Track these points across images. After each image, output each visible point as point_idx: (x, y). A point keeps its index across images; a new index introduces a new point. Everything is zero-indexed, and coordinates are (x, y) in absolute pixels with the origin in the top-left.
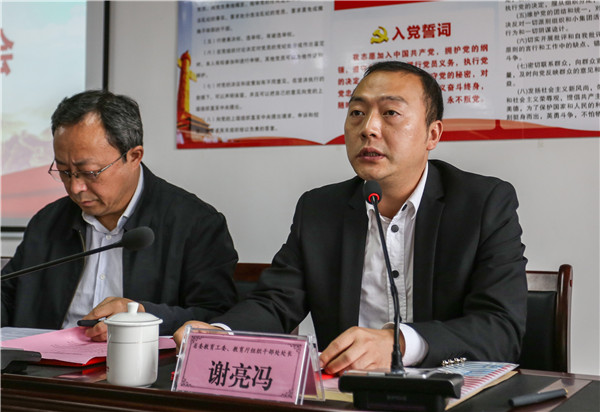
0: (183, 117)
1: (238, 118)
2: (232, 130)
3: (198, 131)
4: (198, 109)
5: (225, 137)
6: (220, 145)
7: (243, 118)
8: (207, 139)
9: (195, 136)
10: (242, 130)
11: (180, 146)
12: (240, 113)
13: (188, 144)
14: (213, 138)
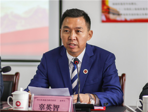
0: (105, 8)
1: (136, 9)
2: (132, 15)
3: (114, 14)
4: (114, 4)
5: (129, 18)
6: (126, 21)
7: (138, 9)
8: (118, 18)
9: (112, 17)
10: (138, 15)
11: (103, 21)
12: (137, 7)
13: (108, 20)
14: (122, 18)
